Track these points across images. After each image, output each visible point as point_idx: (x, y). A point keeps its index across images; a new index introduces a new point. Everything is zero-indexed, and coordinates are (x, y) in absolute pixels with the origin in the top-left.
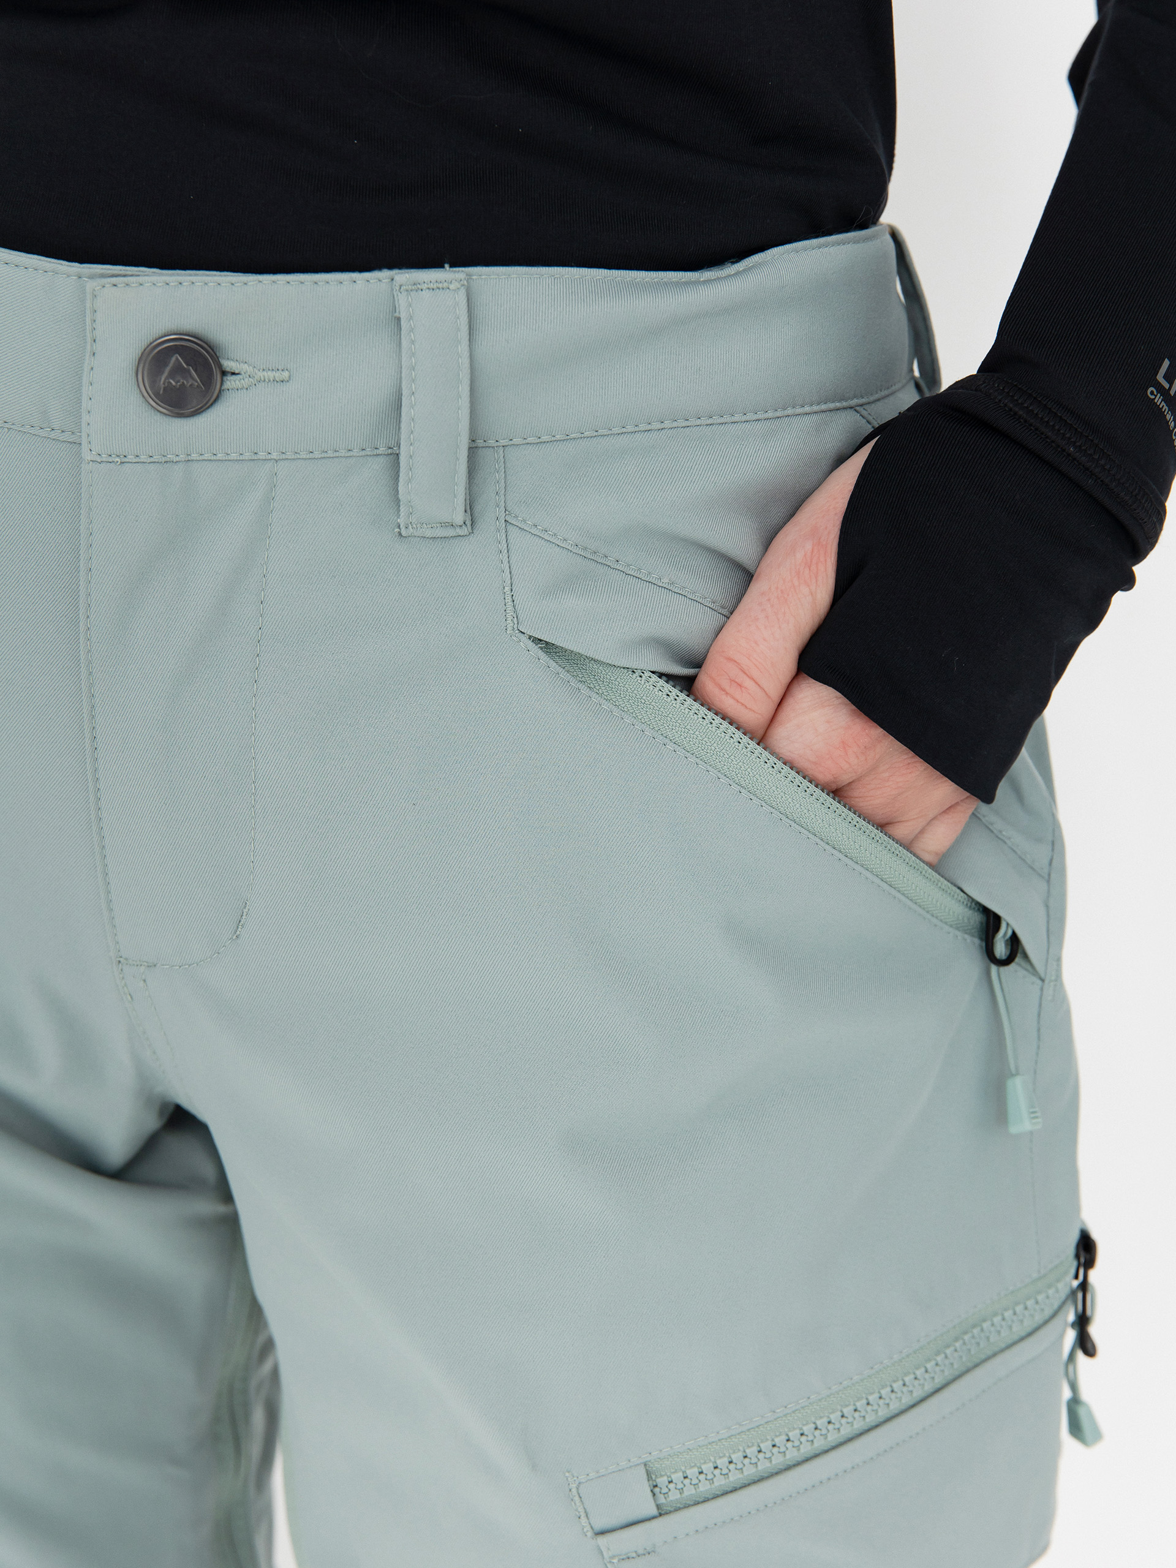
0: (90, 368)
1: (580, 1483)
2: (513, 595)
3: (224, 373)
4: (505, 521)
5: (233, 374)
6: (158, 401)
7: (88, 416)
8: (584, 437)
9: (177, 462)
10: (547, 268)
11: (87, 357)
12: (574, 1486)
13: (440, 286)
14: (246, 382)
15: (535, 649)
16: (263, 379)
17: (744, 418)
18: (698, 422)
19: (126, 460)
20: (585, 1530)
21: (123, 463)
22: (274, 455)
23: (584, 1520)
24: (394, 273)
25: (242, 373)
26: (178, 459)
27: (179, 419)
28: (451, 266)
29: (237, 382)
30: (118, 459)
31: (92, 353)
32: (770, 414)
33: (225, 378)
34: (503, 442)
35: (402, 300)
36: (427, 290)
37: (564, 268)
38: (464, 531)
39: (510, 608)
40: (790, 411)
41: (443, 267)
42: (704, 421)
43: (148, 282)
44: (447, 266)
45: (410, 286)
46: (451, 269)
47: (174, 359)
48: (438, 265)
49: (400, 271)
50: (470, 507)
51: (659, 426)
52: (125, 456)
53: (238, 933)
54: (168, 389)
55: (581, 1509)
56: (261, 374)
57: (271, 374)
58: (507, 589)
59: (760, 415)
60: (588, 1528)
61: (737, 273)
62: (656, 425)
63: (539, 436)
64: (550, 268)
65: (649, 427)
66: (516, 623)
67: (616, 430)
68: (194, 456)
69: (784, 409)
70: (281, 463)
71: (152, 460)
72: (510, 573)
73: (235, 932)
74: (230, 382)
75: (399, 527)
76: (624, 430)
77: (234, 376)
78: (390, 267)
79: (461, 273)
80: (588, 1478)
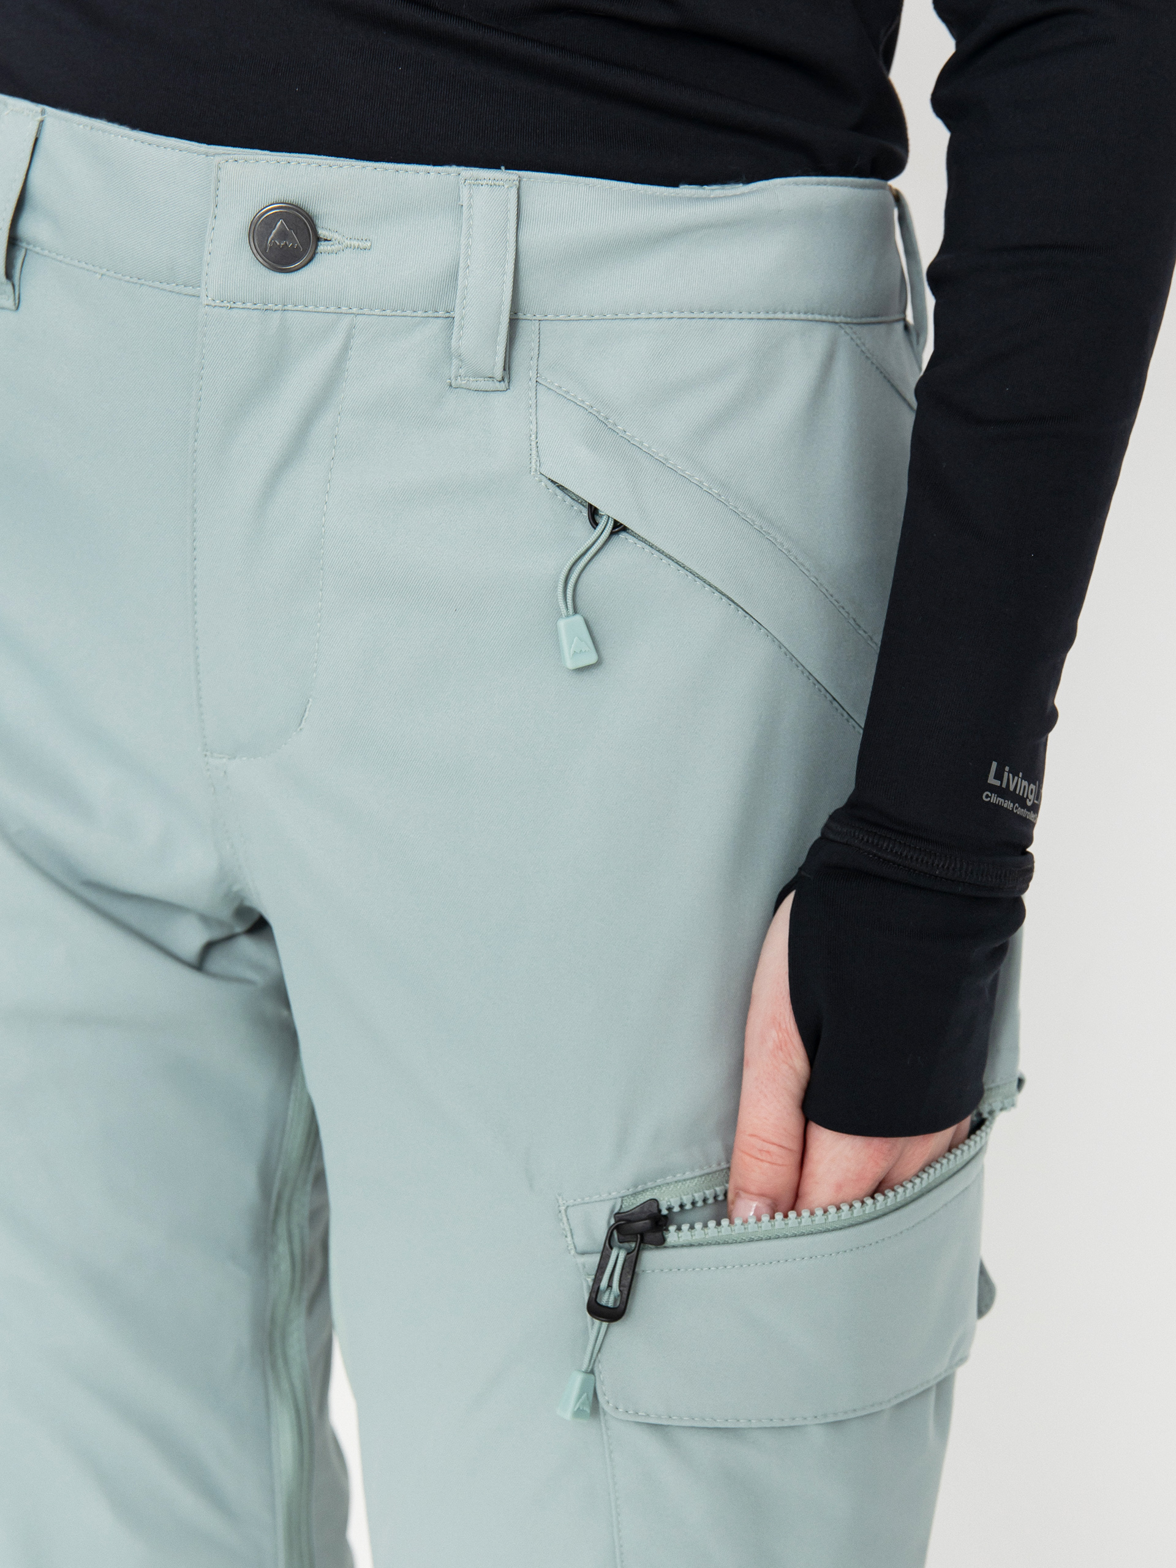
0: (211, 228)
1: (568, 1207)
2: (537, 442)
3: (318, 239)
4: (537, 381)
5: (326, 240)
6: (265, 258)
7: (207, 267)
8: (606, 319)
9: (276, 310)
10: (584, 178)
11: (210, 219)
12: (563, 1208)
13: (497, 183)
14: (336, 247)
15: (553, 488)
16: (349, 246)
17: (740, 316)
18: (702, 315)
19: (235, 305)
20: (569, 1248)
21: (233, 308)
22: (354, 310)
23: (569, 1238)
24: (461, 169)
25: (333, 240)
26: (276, 308)
27: (281, 274)
28: (506, 169)
29: (329, 247)
30: (228, 305)
31: (214, 217)
32: (762, 315)
33: (319, 243)
34: (538, 317)
35: (465, 192)
36: (486, 186)
37: (598, 179)
38: (503, 386)
39: (534, 452)
40: (779, 315)
41: (500, 168)
42: (706, 315)
43: (263, 160)
44: (503, 168)
45: (473, 181)
46: (507, 171)
47: (279, 223)
48: (497, 167)
49: (466, 168)
50: (507, 367)
51: (669, 315)
52: (234, 303)
53: (301, 726)
54: (274, 247)
55: (567, 1229)
56: (348, 242)
57: (356, 243)
58: (533, 436)
59: (753, 315)
60: (571, 1247)
61: (743, 194)
62: (666, 314)
63: (569, 315)
64: (587, 178)
65: (660, 315)
66: (538, 465)
67: (632, 315)
68: (290, 307)
69: (775, 313)
70: (359, 317)
71: (256, 307)
72: (537, 423)
73: (300, 725)
74: (322, 247)
75: (450, 379)
76: (639, 316)
77: (326, 242)
78: (459, 164)
79: (514, 175)
80: (575, 1202)
